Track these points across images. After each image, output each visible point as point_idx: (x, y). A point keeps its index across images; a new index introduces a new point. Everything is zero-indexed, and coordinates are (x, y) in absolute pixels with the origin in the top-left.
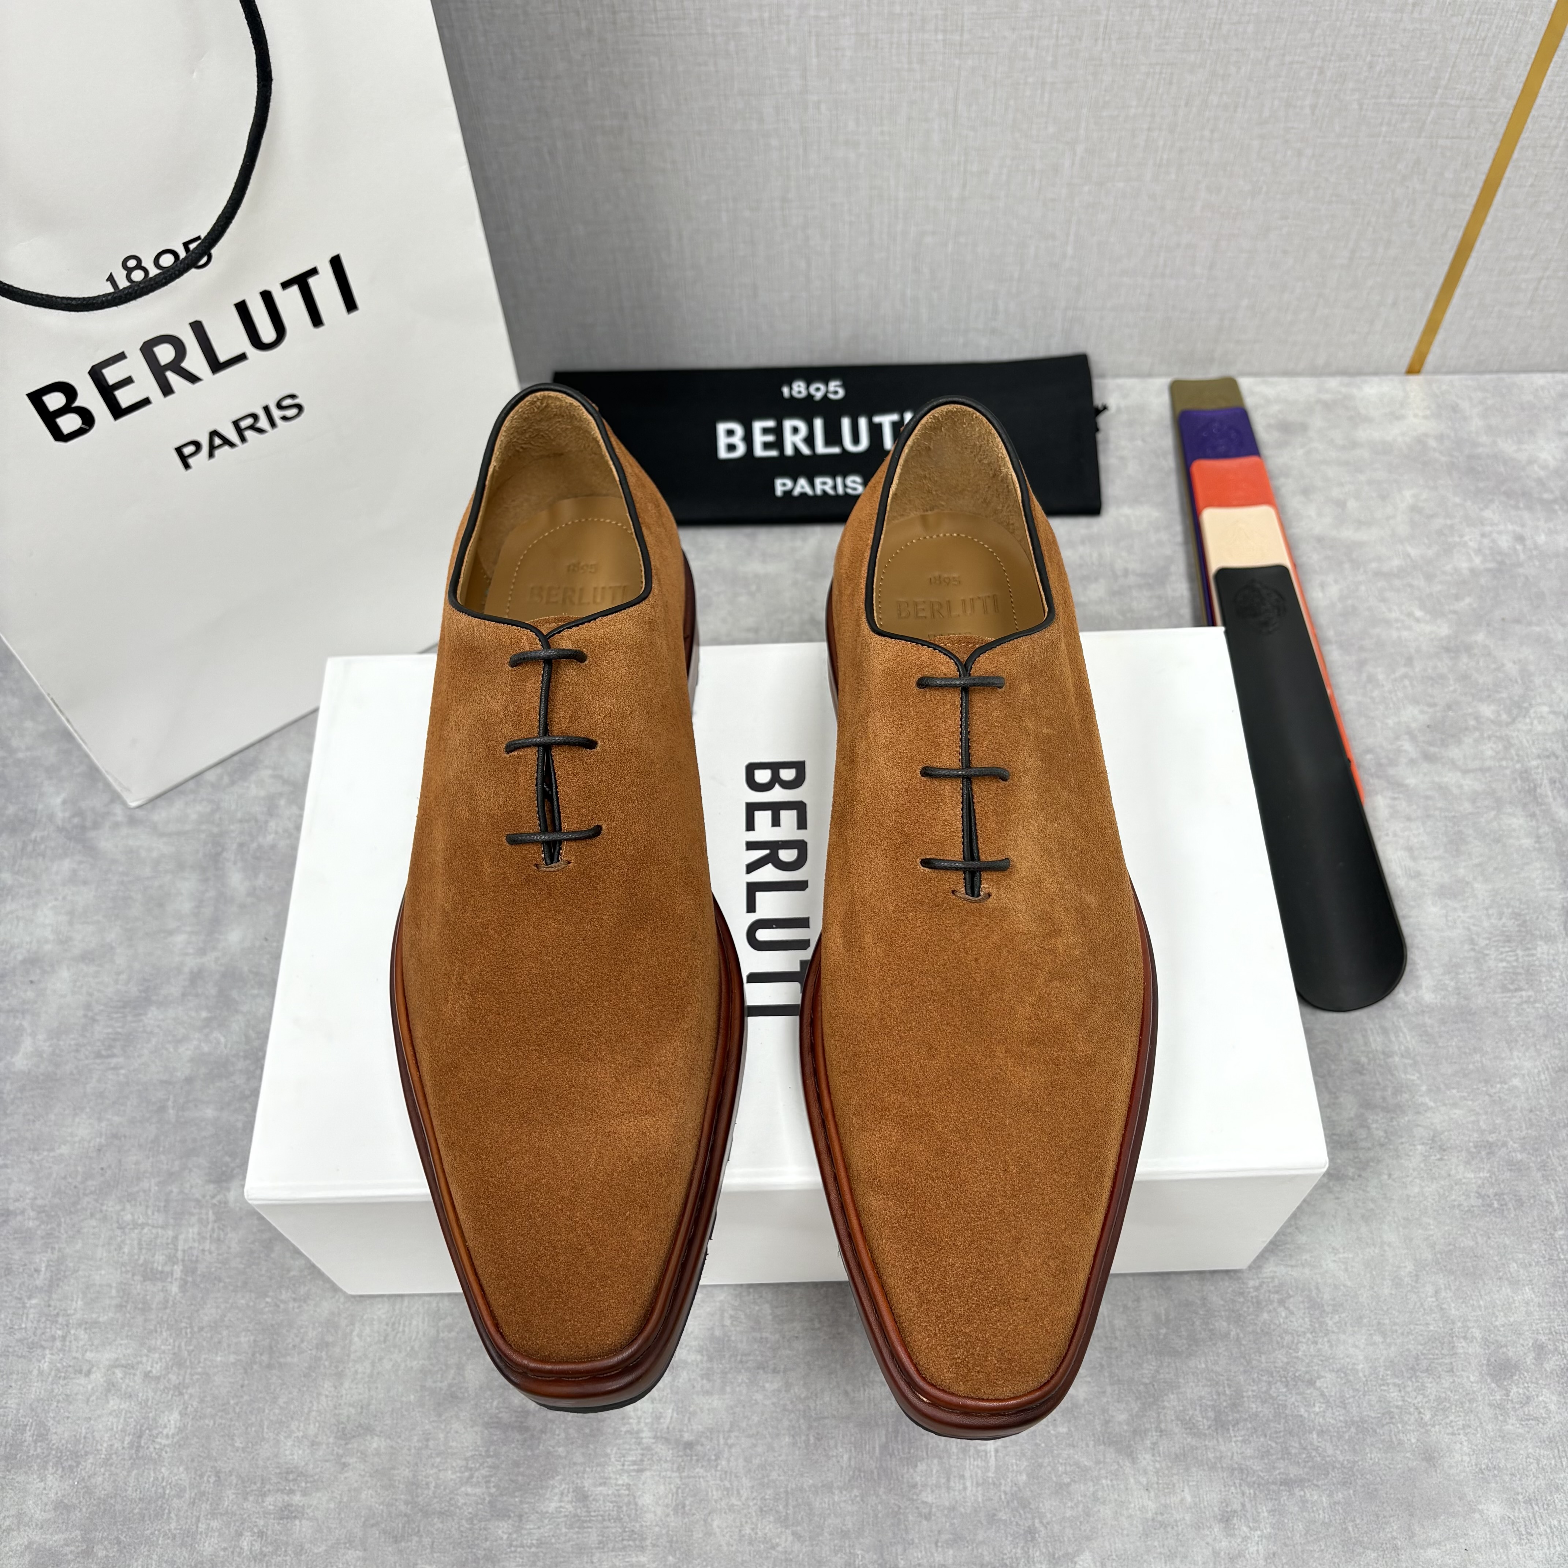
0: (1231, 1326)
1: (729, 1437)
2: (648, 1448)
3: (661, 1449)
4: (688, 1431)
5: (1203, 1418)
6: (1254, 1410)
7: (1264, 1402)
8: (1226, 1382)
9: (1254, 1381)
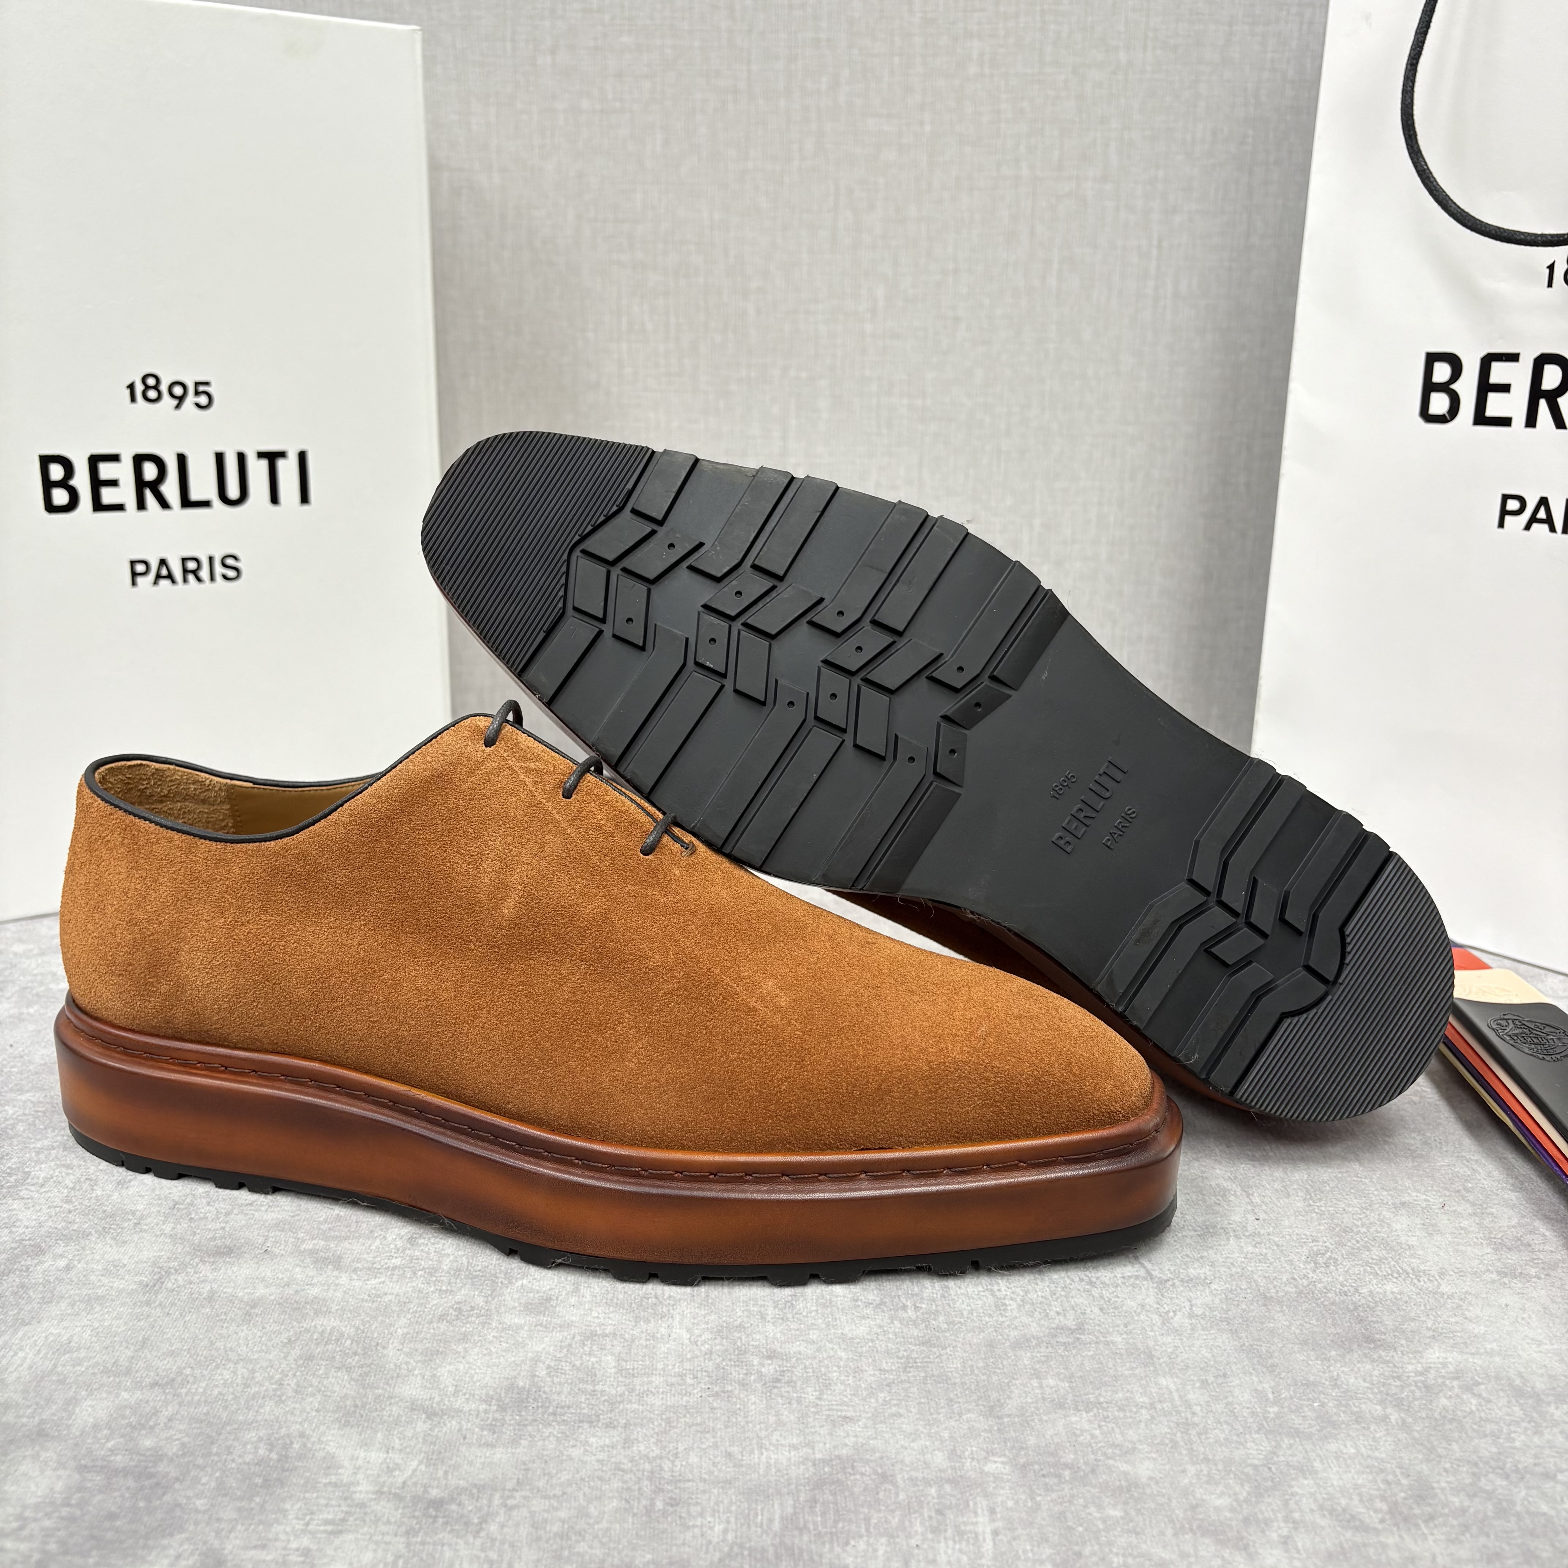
0: (1389, 1411)
1: (512, 1497)
2: (362, 1505)
3: (384, 1508)
4: (437, 1487)
5: (1368, 1509)
6: (1457, 1504)
7: (1472, 1496)
8: (1398, 1471)
9: (1446, 1471)
